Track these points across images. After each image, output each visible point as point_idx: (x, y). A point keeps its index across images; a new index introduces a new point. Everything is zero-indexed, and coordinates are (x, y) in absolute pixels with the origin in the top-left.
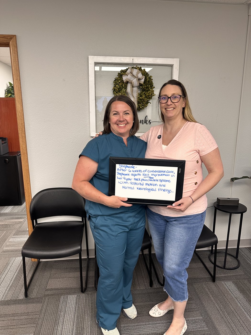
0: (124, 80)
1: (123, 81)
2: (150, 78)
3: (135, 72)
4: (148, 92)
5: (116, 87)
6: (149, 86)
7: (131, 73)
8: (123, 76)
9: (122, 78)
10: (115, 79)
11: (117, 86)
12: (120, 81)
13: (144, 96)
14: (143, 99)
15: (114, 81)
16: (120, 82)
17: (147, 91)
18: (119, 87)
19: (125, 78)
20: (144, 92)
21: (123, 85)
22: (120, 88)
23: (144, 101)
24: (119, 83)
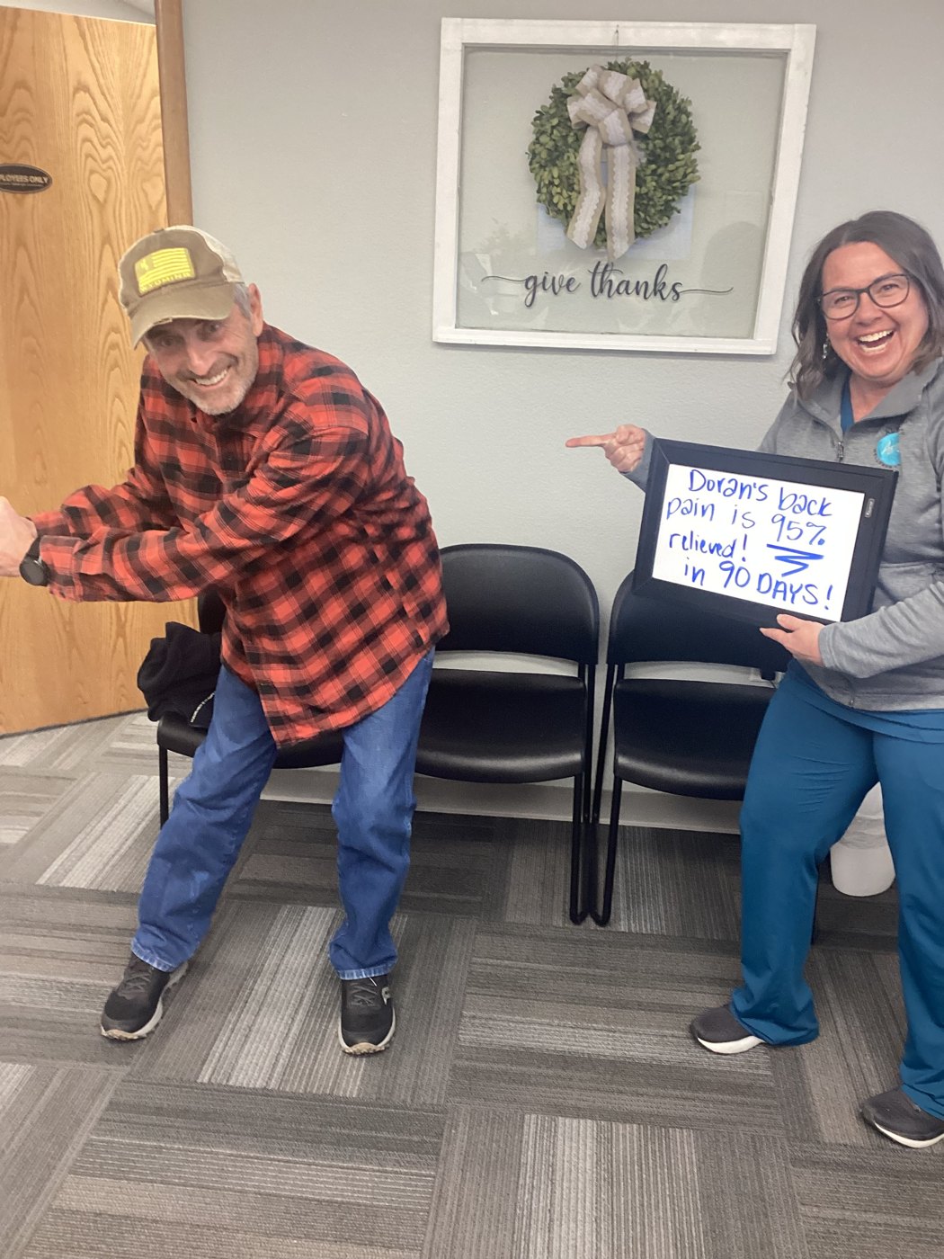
0: (571, 116)
1: (569, 119)
2: (681, 110)
3: (615, 84)
4: (671, 167)
5: (541, 145)
6: (677, 141)
7: (598, 87)
8: (569, 99)
9: (567, 110)
10: (537, 112)
11: (544, 139)
12: (555, 122)
13: (654, 184)
14: (647, 194)
15: (536, 119)
16: (558, 125)
17: (668, 161)
18: (552, 143)
19: (573, 109)
20: (653, 166)
21: (567, 135)
22: (556, 150)
23: (651, 203)
24: (553, 127)
